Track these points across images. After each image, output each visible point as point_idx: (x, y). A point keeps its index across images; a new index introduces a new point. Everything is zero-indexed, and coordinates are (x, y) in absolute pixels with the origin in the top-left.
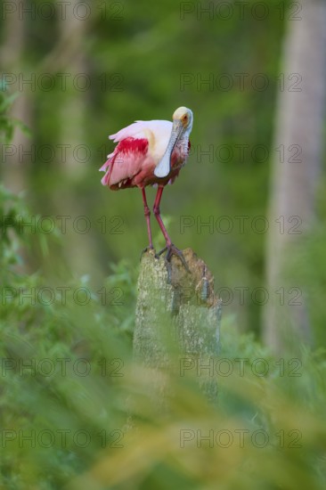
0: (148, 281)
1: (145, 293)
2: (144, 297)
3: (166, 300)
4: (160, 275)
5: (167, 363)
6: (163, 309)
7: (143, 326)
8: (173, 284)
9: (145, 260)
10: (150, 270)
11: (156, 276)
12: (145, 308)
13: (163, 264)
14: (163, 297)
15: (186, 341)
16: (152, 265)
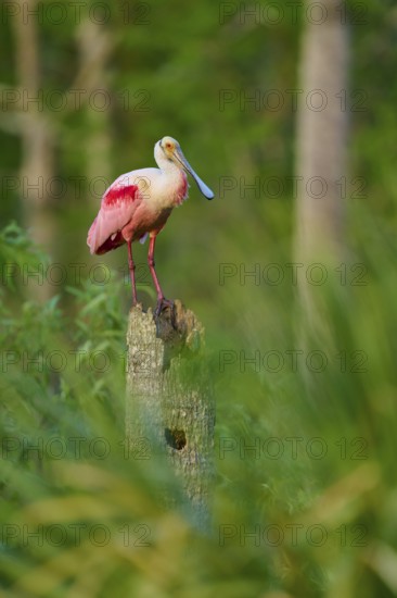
0: (137, 337)
1: (135, 349)
2: (134, 352)
3: (156, 354)
4: (149, 329)
5: (162, 419)
6: (154, 365)
7: (134, 383)
8: (163, 339)
9: (132, 315)
10: (139, 325)
11: (144, 330)
12: (135, 364)
13: (151, 318)
14: (153, 352)
15: (180, 395)
16: (140, 319)
